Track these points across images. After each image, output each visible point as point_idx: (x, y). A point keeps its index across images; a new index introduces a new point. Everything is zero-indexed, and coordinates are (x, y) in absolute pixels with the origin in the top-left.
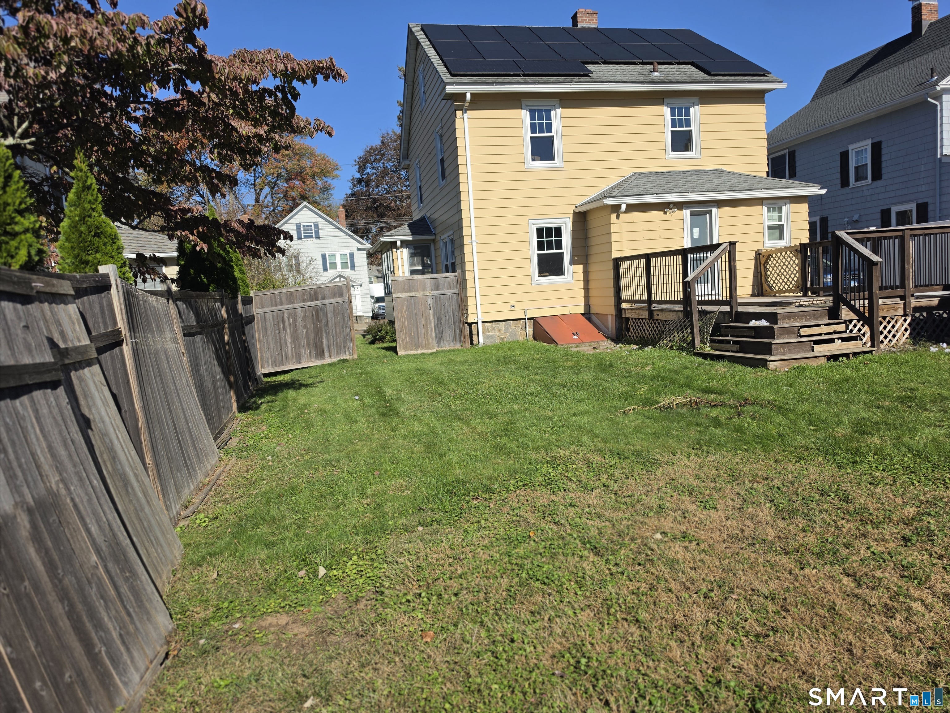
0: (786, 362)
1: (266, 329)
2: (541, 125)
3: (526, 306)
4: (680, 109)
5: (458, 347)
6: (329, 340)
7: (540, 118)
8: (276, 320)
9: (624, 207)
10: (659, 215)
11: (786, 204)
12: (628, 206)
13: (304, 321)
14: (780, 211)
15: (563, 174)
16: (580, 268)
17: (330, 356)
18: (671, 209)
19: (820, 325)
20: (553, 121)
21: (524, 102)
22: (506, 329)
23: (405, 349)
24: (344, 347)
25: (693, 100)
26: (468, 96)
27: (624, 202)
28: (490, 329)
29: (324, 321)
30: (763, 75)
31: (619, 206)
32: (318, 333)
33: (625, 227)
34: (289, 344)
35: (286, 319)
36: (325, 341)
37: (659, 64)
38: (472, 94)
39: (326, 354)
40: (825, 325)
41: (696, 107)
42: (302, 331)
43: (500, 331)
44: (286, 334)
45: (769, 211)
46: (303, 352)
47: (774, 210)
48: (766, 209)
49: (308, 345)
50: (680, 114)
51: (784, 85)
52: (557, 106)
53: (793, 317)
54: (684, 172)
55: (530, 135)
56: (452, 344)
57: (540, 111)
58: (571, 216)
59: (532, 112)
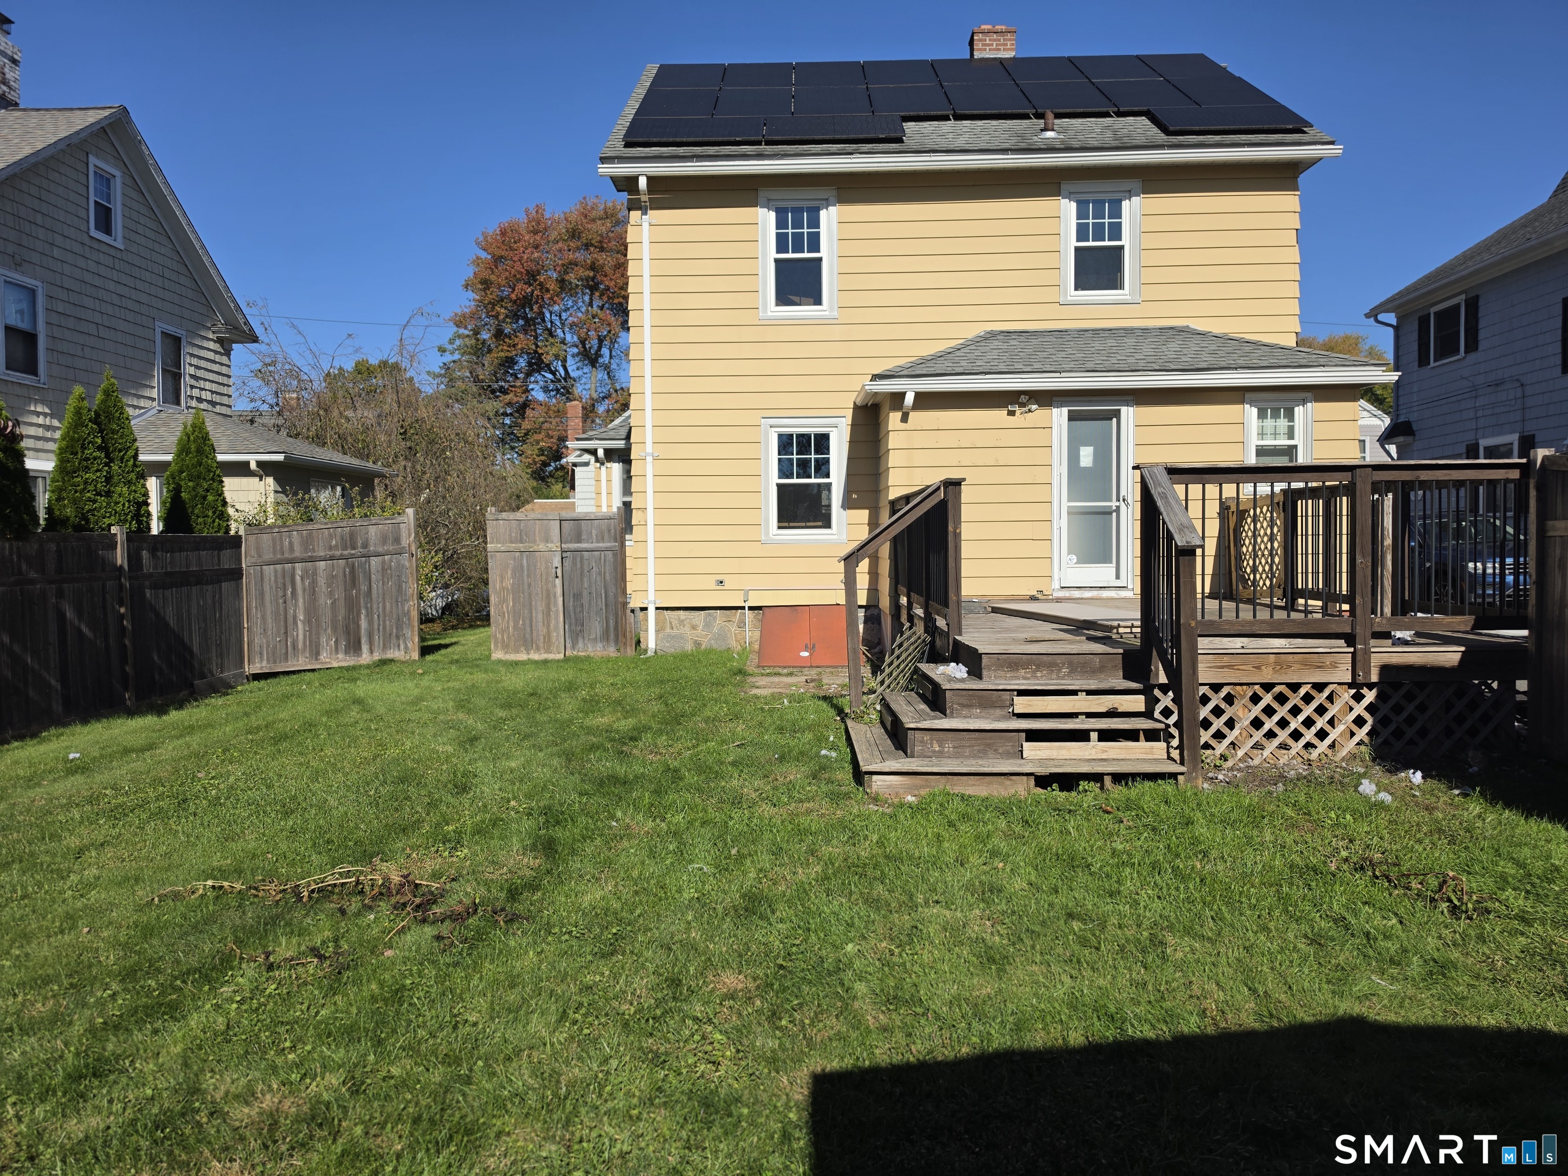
0: (918, 780)
1: (262, 594)
2: (798, 238)
3: (748, 582)
4: (1099, 204)
5: (611, 651)
6: (370, 622)
7: (798, 224)
8: (280, 580)
9: (909, 399)
10: (998, 416)
11: (1304, 402)
12: (919, 396)
13: (329, 585)
14: (1290, 415)
15: (837, 332)
16: (863, 515)
17: (371, 652)
18: (1022, 405)
19: (1074, 693)
20: (823, 230)
21: (763, 194)
22: (708, 625)
23: (506, 648)
24: (398, 637)
25: (1126, 184)
26: (643, 182)
27: (910, 389)
28: (675, 623)
29: (364, 588)
30: (1300, 131)
31: (902, 395)
32: (352, 606)
33: (919, 440)
34: (300, 625)
35: (298, 578)
36: (364, 624)
37: (1058, 116)
38: (650, 179)
39: (365, 648)
40: (1089, 693)
41: (1135, 199)
42: (324, 601)
43: (694, 627)
44: (296, 605)
45: (1262, 415)
46: (323, 640)
47: (1276, 415)
48: (1255, 411)
49: (335, 629)
50: (1099, 214)
51: (1336, 150)
52: (832, 199)
53: (1025, 666)
54: (1096, 331)
55: (773, 254)
56: (599, 646)
57: (797, 211)
58: (849, 413)
59: (781, 214)
